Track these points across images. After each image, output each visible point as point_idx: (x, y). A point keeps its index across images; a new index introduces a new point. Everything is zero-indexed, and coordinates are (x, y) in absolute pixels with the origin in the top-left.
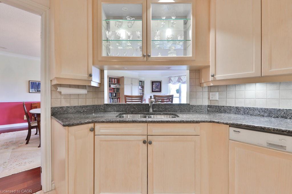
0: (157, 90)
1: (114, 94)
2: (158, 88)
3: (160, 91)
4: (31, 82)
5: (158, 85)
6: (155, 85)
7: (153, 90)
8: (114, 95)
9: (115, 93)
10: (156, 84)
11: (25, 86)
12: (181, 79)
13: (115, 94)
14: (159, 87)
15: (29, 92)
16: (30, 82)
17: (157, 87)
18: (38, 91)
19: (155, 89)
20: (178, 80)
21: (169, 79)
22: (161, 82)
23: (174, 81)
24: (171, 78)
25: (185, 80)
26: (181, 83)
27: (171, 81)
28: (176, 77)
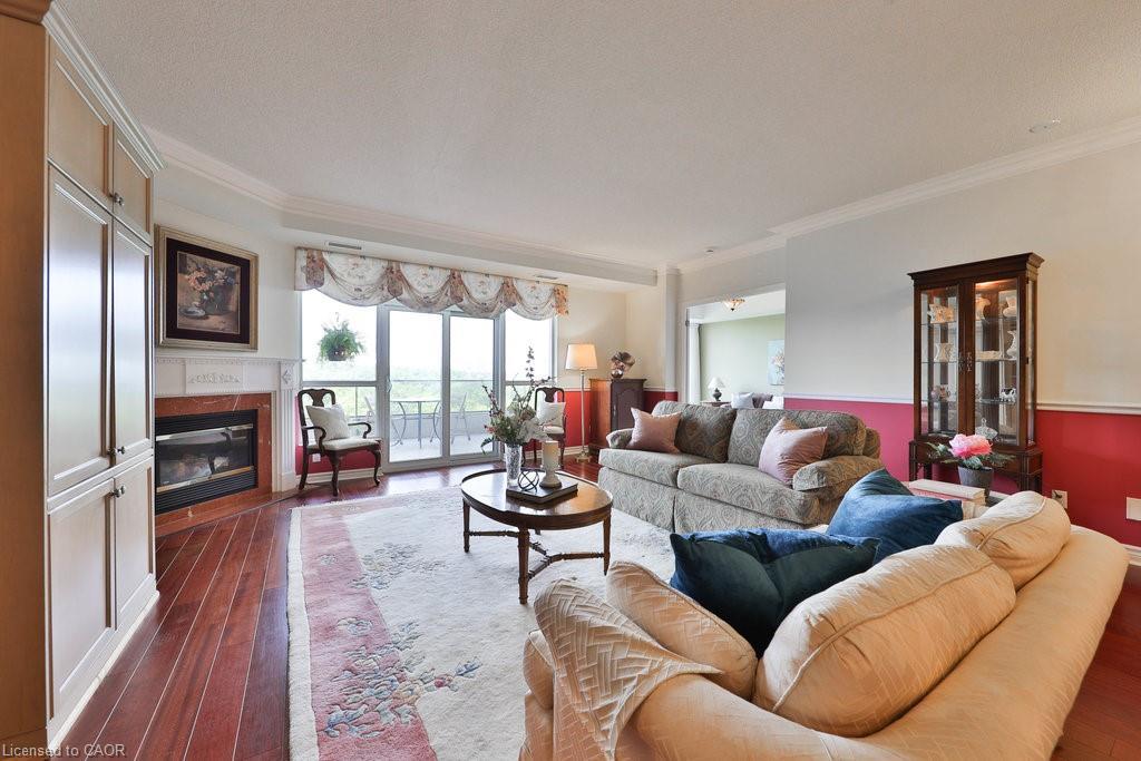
0: (215, 323)
2: (223, 311)
3: (242, 334)
5: (227, 287)
6: (201, 281)
7: (182, 322)
10: (211, 273)
12: (400, 278)
14: (233, 306)
17: (213, 303)
19: (201, 313)
20: (385, 281)
21: (311, 259)
22: (252, 265)
23: (356, 282)
24: (326, 257)
25: (430, 290)
26: (399, 303)
27: (327, 276)
28: (368, 261)
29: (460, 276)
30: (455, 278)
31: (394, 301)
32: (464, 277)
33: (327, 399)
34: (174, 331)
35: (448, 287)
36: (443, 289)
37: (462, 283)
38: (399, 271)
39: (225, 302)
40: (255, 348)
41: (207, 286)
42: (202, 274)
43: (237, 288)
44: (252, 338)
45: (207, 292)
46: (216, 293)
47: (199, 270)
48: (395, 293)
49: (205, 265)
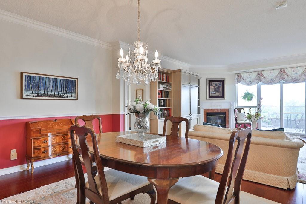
0: (217, 94)
1: (162, 101)
2: (218, 92)
3: (222, 96)
4: (25, 76)
5: (219, 87)
6: (214, 87)
7: (211, 95)
8: (162, 104)
9: (164, 100)
10: (216, 85)
11: (14, 84)
12: (262, 75)
13: (164, 102)
14: (220, 90)
15: (22, 98)
16: (24, 74)
17: (217, 90)
18: (38, 96)
19: (214, 93)
20: (257, 78)
21: (238, 76)
22: (224, 81)
23: (249, 79)
24: (241, 74)
25: (273, 77)
26: (262, 83)
27: (241, 79)
28: (252, 73)
29: (284, 70)
30: (282, 71)
31: (261, 83)
32: (286, 70)
33: (242, 111)
34: (210, 97)
35: (279, 75)
36: (277, 76)
37: (285, 72)
38: (261, 74)
39: (219, 90)
40: (225, 99)
41: (215, 88)
42: (215, 85)
43: (221, 87)
44: (224, 97)
45: (215, 89)
46: (217, 89)
47: (214, 85)
48: (261, 81)
49: (215, 83)
